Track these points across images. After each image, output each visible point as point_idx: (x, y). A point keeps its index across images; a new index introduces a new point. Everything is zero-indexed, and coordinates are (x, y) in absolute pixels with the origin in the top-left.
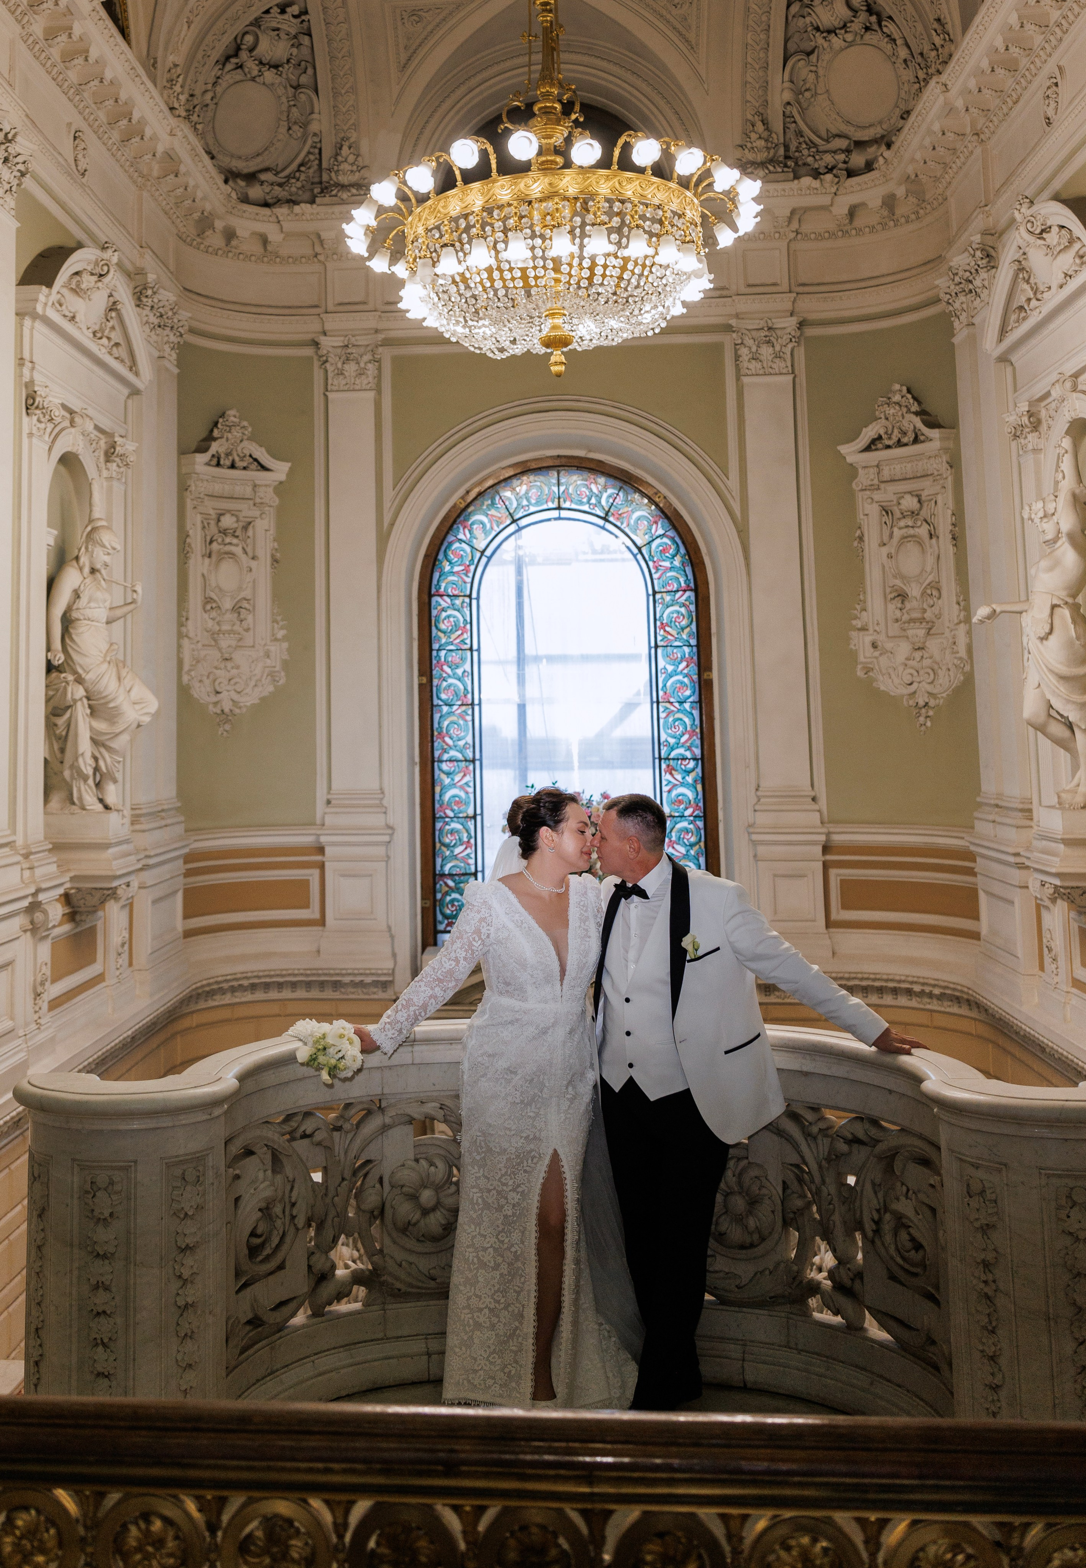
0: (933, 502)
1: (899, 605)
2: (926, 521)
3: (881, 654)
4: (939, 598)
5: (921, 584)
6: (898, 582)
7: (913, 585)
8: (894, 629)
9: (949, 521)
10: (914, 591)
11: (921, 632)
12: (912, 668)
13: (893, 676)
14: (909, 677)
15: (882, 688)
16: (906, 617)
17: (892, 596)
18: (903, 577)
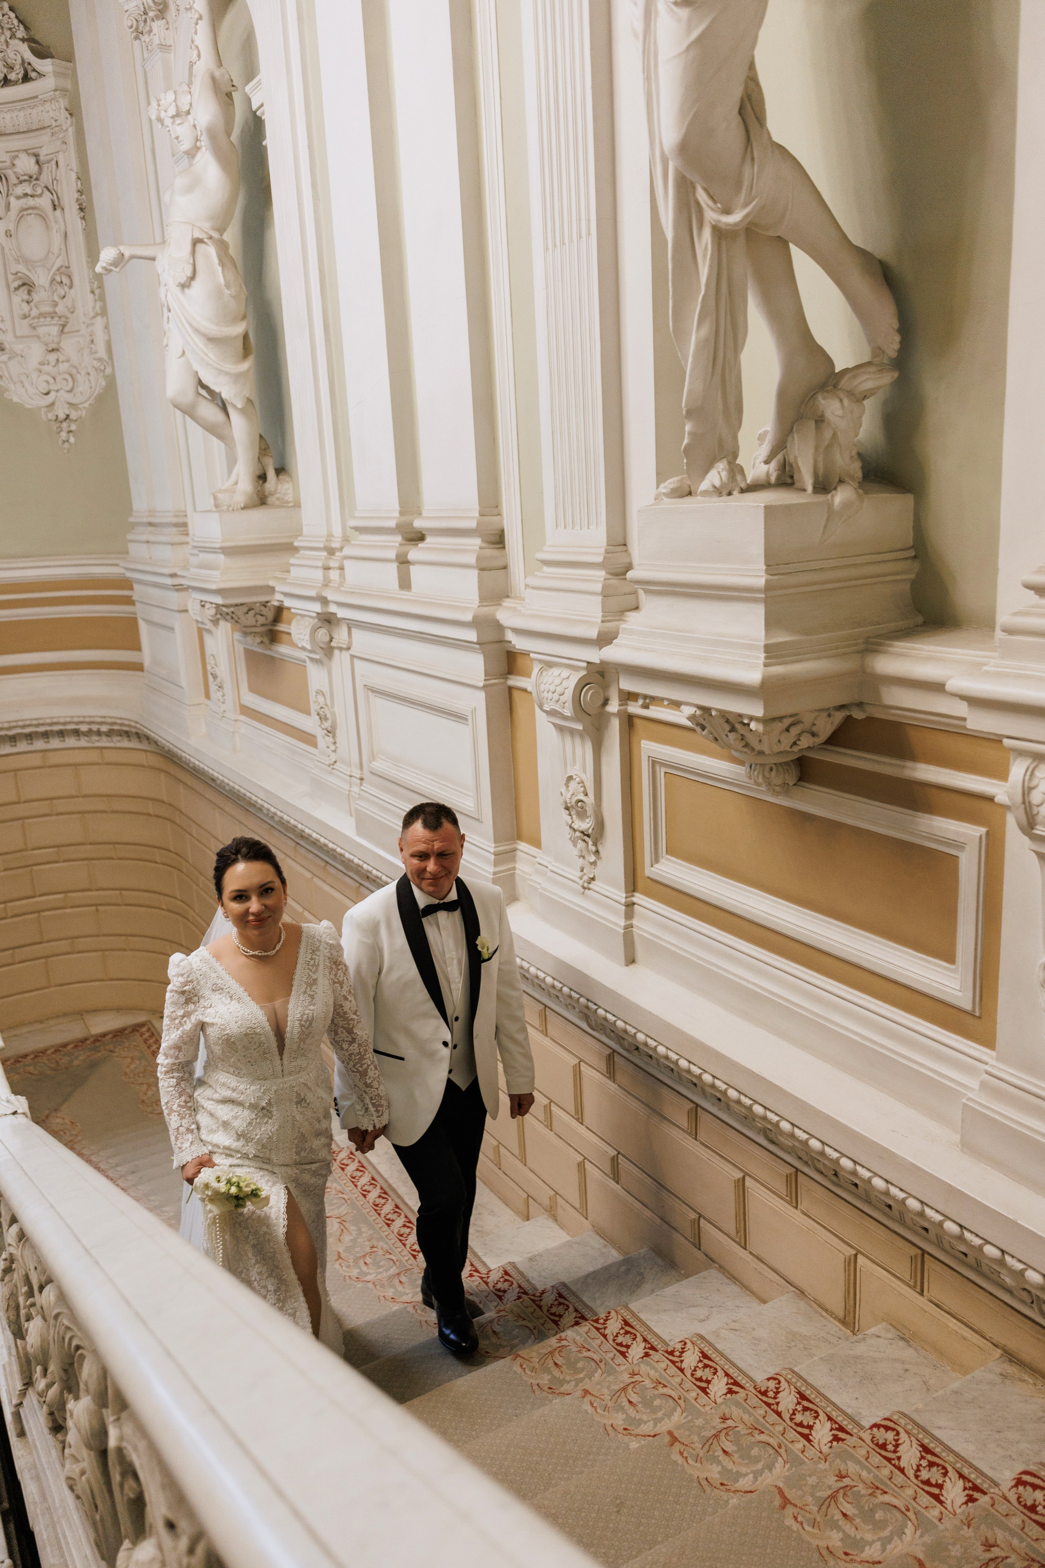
0: (54, 163)
1: (26, 297)
2: (47, 188)
3: (10, 358)
4: (71, 287)
5: (49, 270)
6: (21, 268)
7: (40, 271)
8: (23, 327)
9: (75, 189)
10: (41, 278)
11: (55, 330)
12: (48, 374)
13: (27, 385)
14: (45, 384)
15: (16, 399)
16: (35, 312)
17: (16, 284)
18: (27, 261)
